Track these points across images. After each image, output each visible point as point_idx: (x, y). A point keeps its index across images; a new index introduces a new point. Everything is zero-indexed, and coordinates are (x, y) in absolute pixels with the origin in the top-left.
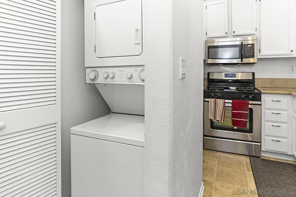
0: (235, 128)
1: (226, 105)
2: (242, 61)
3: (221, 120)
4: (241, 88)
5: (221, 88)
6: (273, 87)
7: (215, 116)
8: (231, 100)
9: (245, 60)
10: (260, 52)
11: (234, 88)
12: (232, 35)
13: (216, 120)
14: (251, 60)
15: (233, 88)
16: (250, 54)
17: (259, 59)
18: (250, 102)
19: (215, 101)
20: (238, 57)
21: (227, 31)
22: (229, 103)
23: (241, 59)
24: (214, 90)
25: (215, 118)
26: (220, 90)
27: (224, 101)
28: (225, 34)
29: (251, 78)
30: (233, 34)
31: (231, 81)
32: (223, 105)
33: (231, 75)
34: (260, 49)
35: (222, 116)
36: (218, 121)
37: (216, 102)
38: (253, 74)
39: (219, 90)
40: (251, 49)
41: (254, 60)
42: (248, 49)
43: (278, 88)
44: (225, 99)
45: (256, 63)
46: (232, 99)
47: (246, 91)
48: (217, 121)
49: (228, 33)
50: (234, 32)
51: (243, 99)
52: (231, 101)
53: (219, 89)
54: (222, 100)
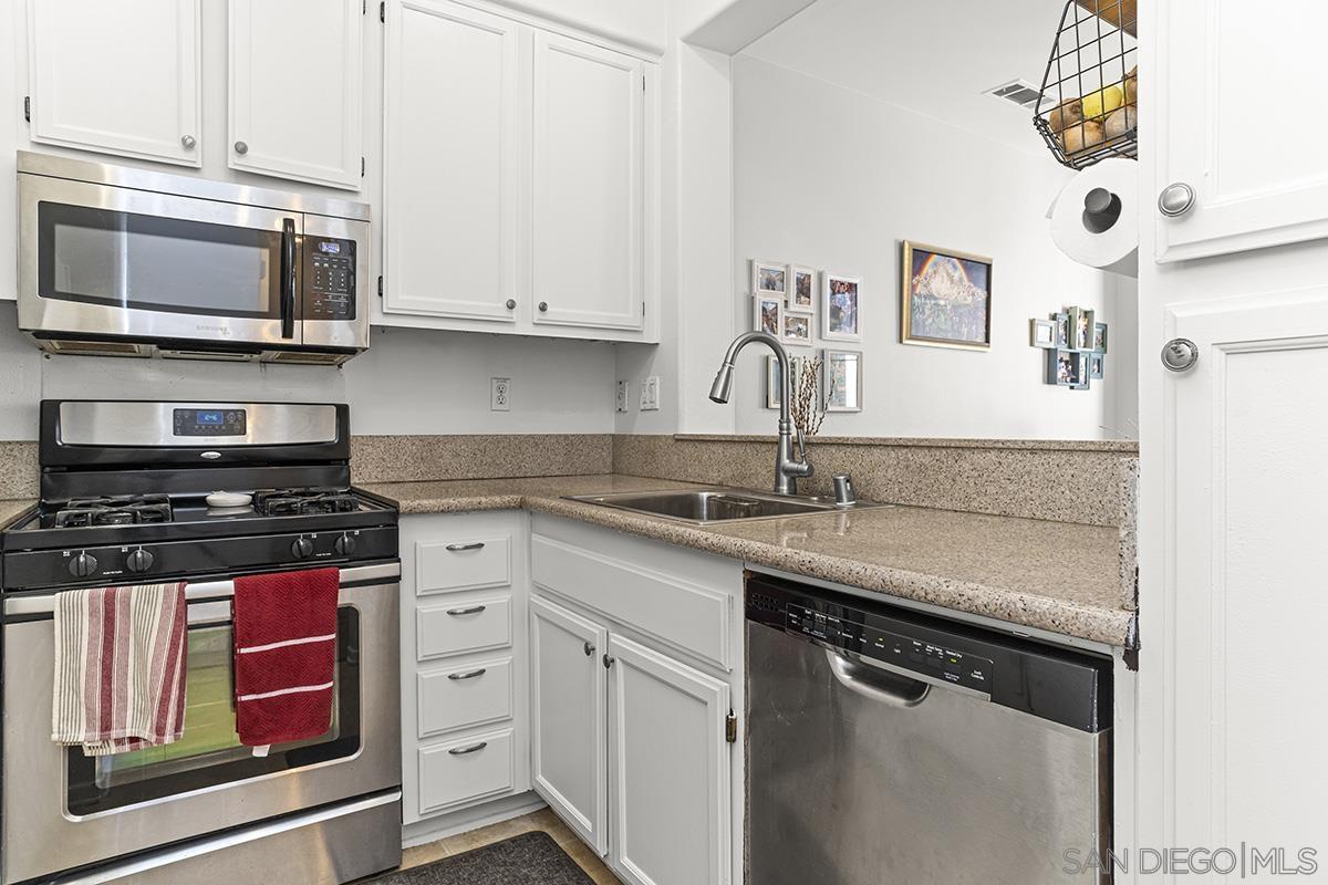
0: (260, 752)
1: (196, 614)
2: (287, 333)
3: (160, 731)
4: (281, 496)
5: (148, 502)
6: (431, 478)
7: (110, 714)
8: (229, 578)
9: (309, 331)
10: (381, 295)
11: (241, 498)
12: (230, 166)
13: (119, 742)
14: (338, 333)
15: (230, 501)
16: (333, 298)
17: (378, 331)
18: (345, 574)
19: (109, 602)
20: (266, 310)
21: (190, 131)
22: (214, 597)
23: (279, 322)
24: (97, 520)
25: (106, 726)
26: (143, 521)
27: (181, 592)
28: (179, 145)
29: (331, 436)
30: (236, 162)
31: (214, 455)
32: (171, 622)
33: (214, 418)
34: (381, 278)
35: (164, 701)
36: (134, 740)
37: (118, 607)
38: (343, 412)
39: (135, 522)
40: (340, 267)
41: (357, 336)
42: (322, 265)
43: (448, 480)
44: (183, 576)
45: (364, 350)
46: (232, 569)
47: (313, 513)
48: (127, 748)
49: (198, 146)
50: (241, 150)
51: (304, 558)
52: (228, 586)
53: (134, 514)
54: (166, 591)
